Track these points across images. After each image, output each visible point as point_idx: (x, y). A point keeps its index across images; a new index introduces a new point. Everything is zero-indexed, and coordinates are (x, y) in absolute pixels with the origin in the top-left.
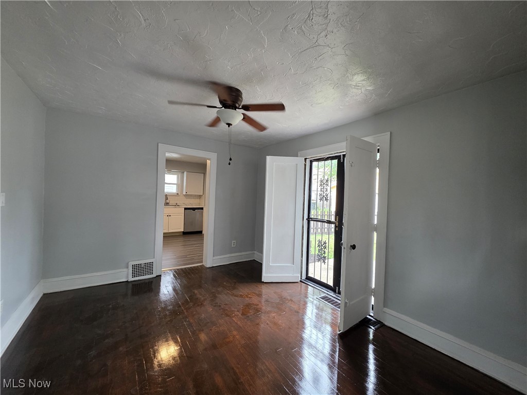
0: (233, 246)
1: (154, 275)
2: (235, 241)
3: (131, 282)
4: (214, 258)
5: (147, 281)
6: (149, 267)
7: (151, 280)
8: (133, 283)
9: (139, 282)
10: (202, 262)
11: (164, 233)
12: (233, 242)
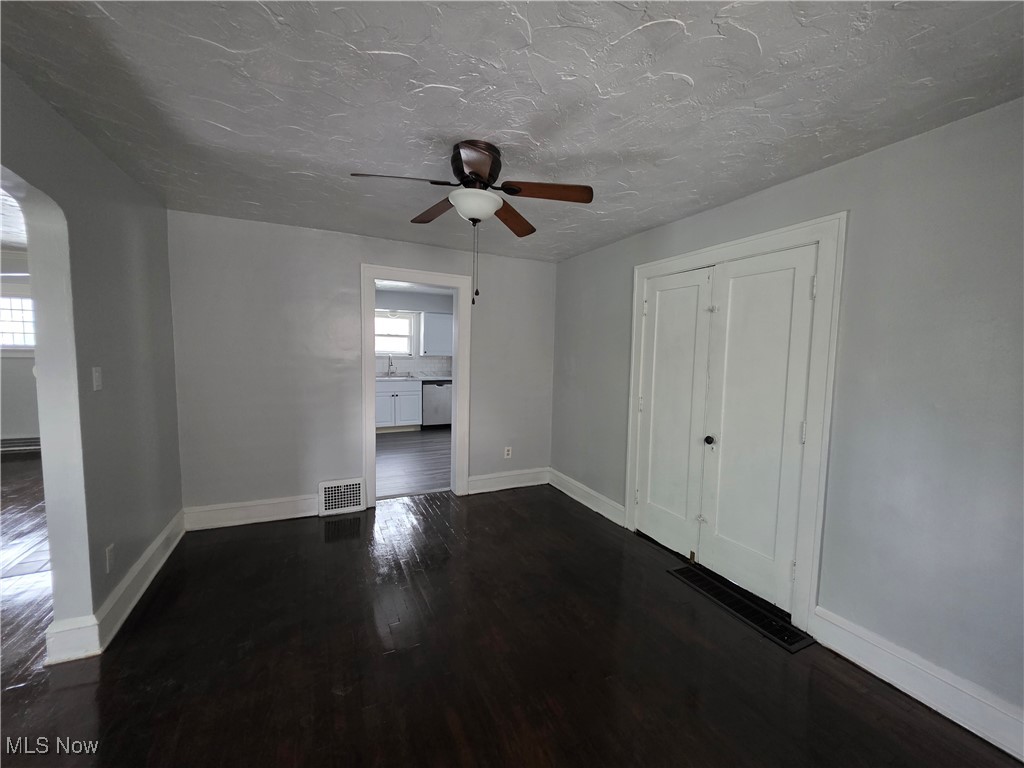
0: (506, 457)
1: (362, 507)
2: (510, 448)
3: (324, 517)
4: (472, 478)
5: (351, 517)
6: (352, 492)
7: (357, 516)
8: (328, 520)
9: (337, 519)
10: (449, 485)
11: (377, 429)
12: (506, 449)
